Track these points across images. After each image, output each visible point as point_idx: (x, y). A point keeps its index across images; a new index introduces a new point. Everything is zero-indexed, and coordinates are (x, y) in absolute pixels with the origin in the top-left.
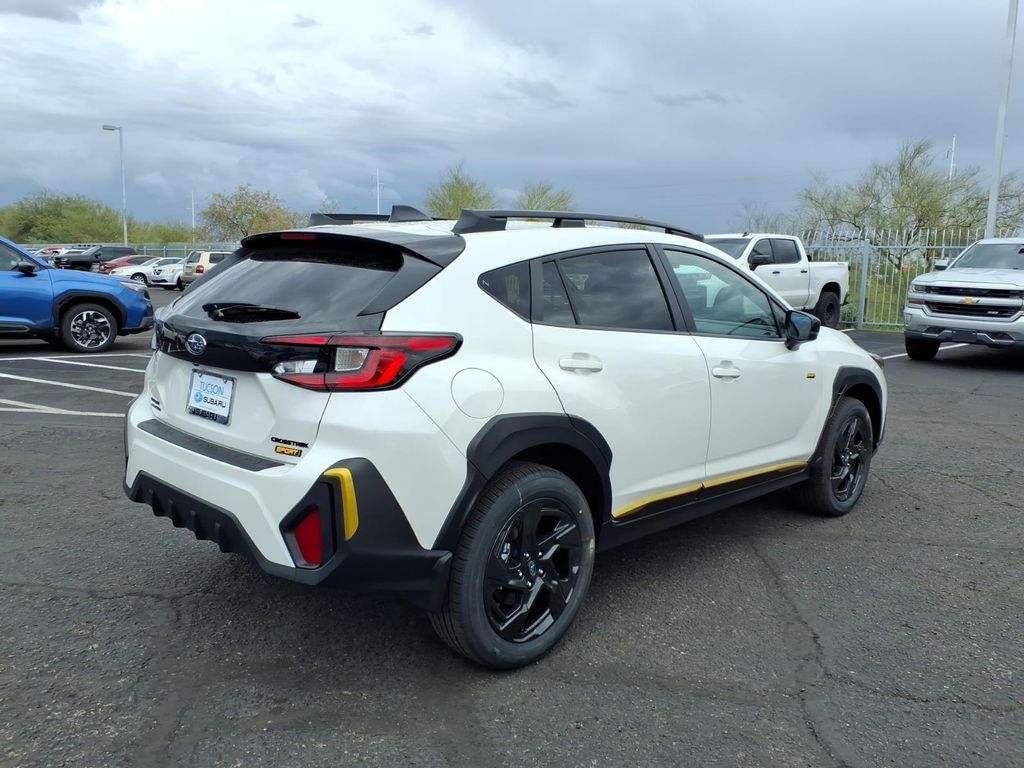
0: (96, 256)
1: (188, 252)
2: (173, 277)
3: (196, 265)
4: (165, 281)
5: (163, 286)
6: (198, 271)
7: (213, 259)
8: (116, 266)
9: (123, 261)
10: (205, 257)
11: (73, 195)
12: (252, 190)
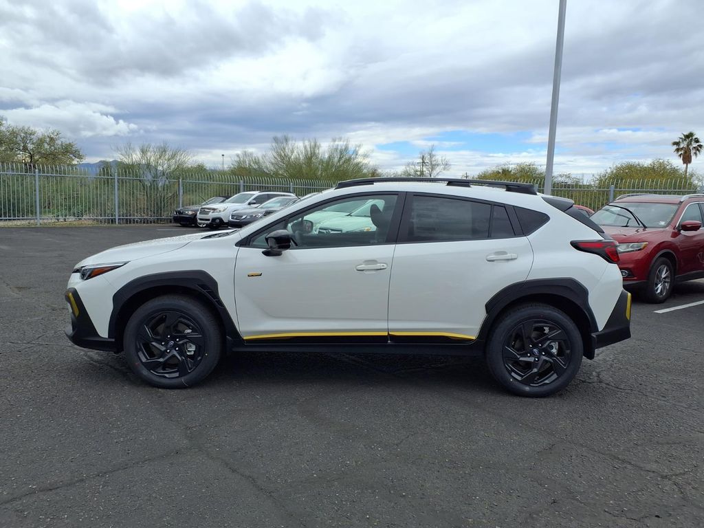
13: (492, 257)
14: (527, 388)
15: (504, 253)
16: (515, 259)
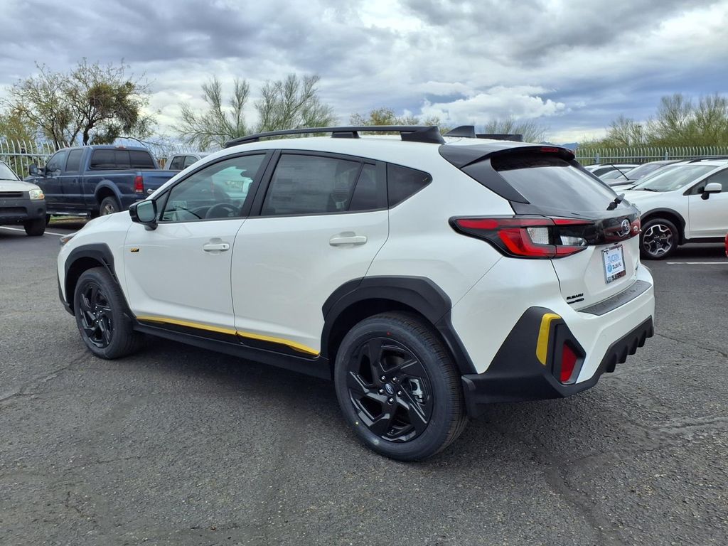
13: (337, 239)
14: (376, 441)
15: (352, 234)
16: (363, 243)
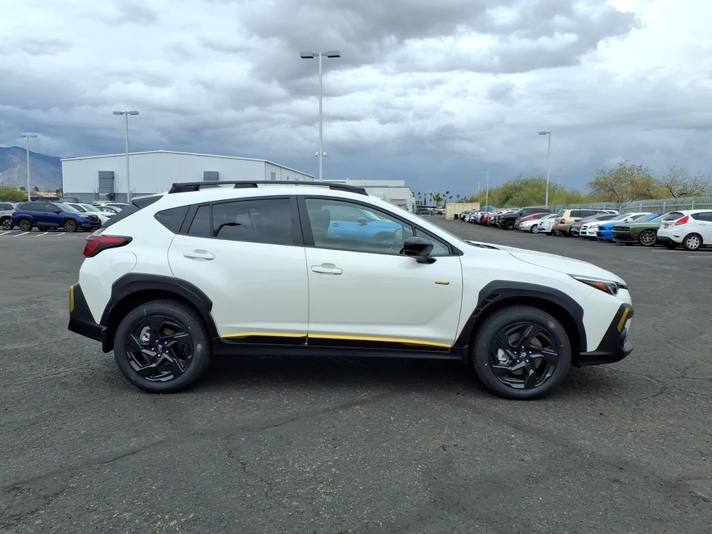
0: (521, 215)
1: (558, 211)
2: (550, 226)
3: (561, 218)
4: (544, 229)
5: (545, 233)
6: (562, 223)
7: (572, 215)
8: (526, 220)
9: (530, 217)
10: (568, 212)
11: (537, 177)
12: (628, 165)
